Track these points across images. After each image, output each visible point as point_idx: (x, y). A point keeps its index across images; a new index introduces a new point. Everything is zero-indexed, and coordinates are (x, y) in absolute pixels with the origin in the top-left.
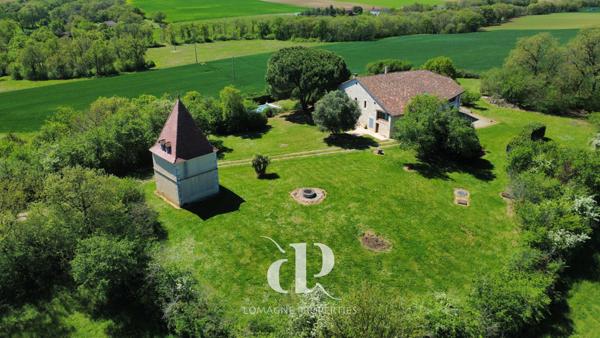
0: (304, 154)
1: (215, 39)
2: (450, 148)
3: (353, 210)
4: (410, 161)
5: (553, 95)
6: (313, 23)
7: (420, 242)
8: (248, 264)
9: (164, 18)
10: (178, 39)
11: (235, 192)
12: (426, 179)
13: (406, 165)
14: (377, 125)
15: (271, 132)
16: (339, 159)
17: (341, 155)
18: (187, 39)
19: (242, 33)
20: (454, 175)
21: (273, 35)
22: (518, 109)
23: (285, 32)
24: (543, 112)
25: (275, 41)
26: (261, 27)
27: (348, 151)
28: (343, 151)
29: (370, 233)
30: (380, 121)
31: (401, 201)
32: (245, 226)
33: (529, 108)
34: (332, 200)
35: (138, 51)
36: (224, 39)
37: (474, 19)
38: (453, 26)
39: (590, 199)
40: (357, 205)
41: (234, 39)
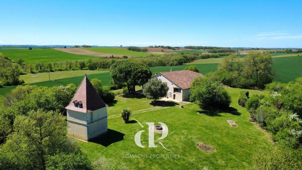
0: (144, 111)
1: (56, 70)
2: (217, 101)
3: (185, 133)
4: (198, 110)
5: (243, 80)
6: (108, 61)
7: (228, 145)
8: (145, 167)
9: (23, 62)
10: (35, 71)
11: (117, 131)
12: (211, 117)
13: (198, 112)
14: (174, 95)
15: (118, 103)
16: (164, 111)
17: (163, 110)
18: (39, 70)
19: (70, 67)
20: (222, 114)
21: (87, 68)
22: (229, 87)
23: (93, 66)
24: (240, 88)
25: (89, 70)
26: (80, 64)
27: (166, 107)
28: (163, 108)
29: (201, 143)
30: (176, 93)
31: (206, 127)
32: (133, 147)
33: (234, 87)
34: (172, 130)
35: (15, 75)
36: (60, 70)
37: (181, 60)
38: (172, 62)
39: (295, 115)
40: (186, 131)
41: (66, 70)
